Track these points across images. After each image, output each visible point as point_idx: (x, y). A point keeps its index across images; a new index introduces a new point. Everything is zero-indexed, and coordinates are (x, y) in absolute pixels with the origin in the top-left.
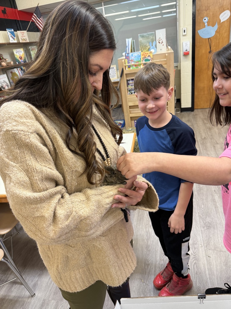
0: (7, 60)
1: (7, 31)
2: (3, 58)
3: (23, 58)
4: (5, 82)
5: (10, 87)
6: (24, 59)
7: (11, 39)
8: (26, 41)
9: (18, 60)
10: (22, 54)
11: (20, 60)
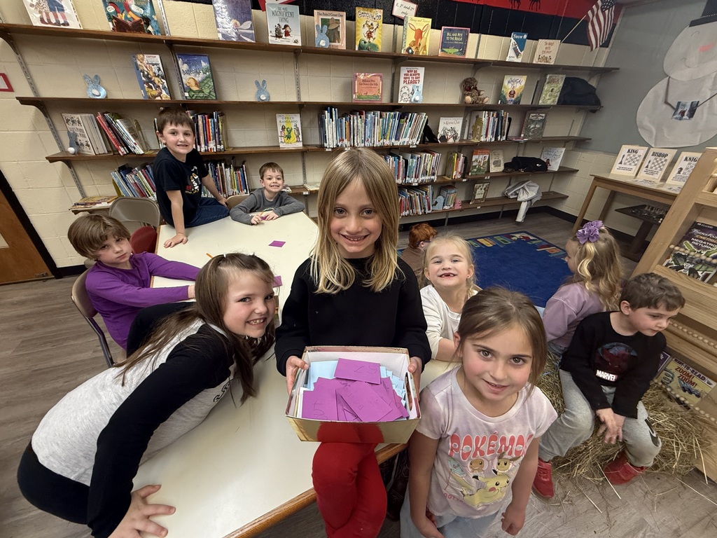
0: (481, 93)
1: (512, 38)
2: (476, 88)
3: (515, 96)
4: (453, 129)
5: (457, 141)
6: (518, 97)
7: (511, 53)
8: (547, 62)
9: (505, 97)
10: (517, 87)
11: (508, 98)
